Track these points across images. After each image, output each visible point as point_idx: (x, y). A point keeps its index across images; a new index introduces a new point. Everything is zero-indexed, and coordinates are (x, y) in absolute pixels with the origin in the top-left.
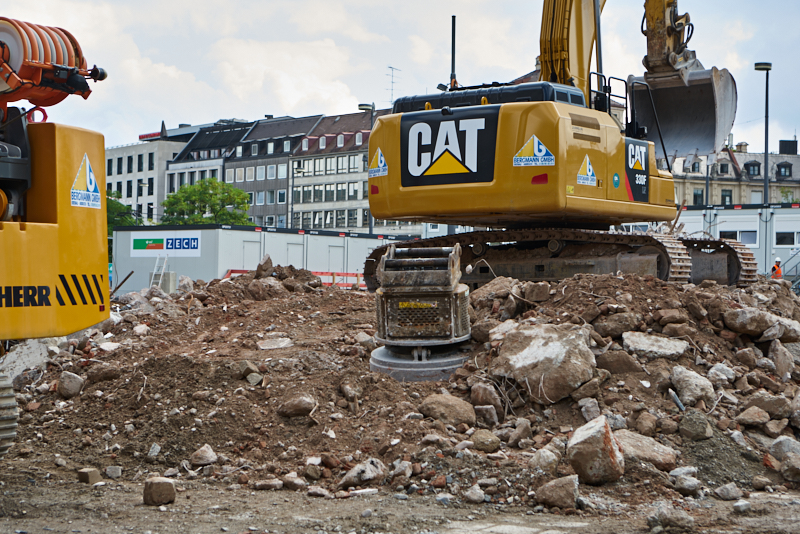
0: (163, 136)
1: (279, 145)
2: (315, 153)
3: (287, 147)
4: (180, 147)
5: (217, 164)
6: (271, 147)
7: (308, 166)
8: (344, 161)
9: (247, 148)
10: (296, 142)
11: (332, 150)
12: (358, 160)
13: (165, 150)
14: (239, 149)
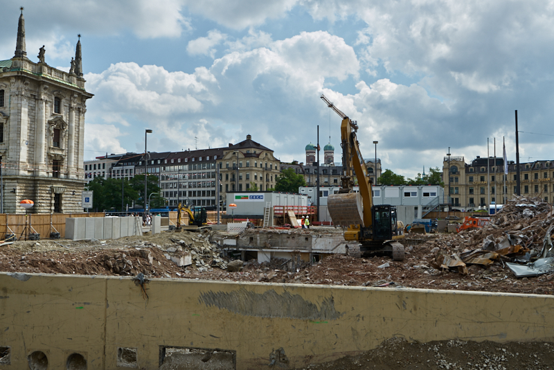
0: (106, 158)
1: (156, 161)
2: (169, 164)
3: (159, 162)
4: (115, 162)
5: (133, 167)
6: (153, 162)
7: (168, 168)
8: (181, 167)
9: (143, 162)
10: (162, 161)
11: (176, 163)
12: (186, 167)
13: (108, 163)
14: (140, 163)
